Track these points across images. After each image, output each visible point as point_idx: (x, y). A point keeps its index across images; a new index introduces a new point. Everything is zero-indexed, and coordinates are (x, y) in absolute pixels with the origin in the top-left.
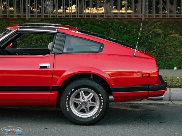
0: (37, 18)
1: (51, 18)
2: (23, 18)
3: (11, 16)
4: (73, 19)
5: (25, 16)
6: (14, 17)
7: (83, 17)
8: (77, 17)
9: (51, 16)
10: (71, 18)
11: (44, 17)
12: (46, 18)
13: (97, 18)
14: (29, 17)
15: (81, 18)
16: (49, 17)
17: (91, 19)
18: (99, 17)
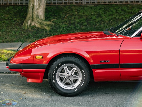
0: (91, 4)
1: (103, 4)
2: (80, 4)
3: (70, 3)
4: (120, 4)
5: (82, 3)
6: (73, 4)
7: (128, 2)
8: (123, 3)
9: (102, 3)
10: (119, 3)
11: (97, 4)
12: (98, 4)
13: (139, 3)
14: (85, 3)
15: (127, 3)
16: (101, 3)
17: (134, 4)
18: (141, 3)
